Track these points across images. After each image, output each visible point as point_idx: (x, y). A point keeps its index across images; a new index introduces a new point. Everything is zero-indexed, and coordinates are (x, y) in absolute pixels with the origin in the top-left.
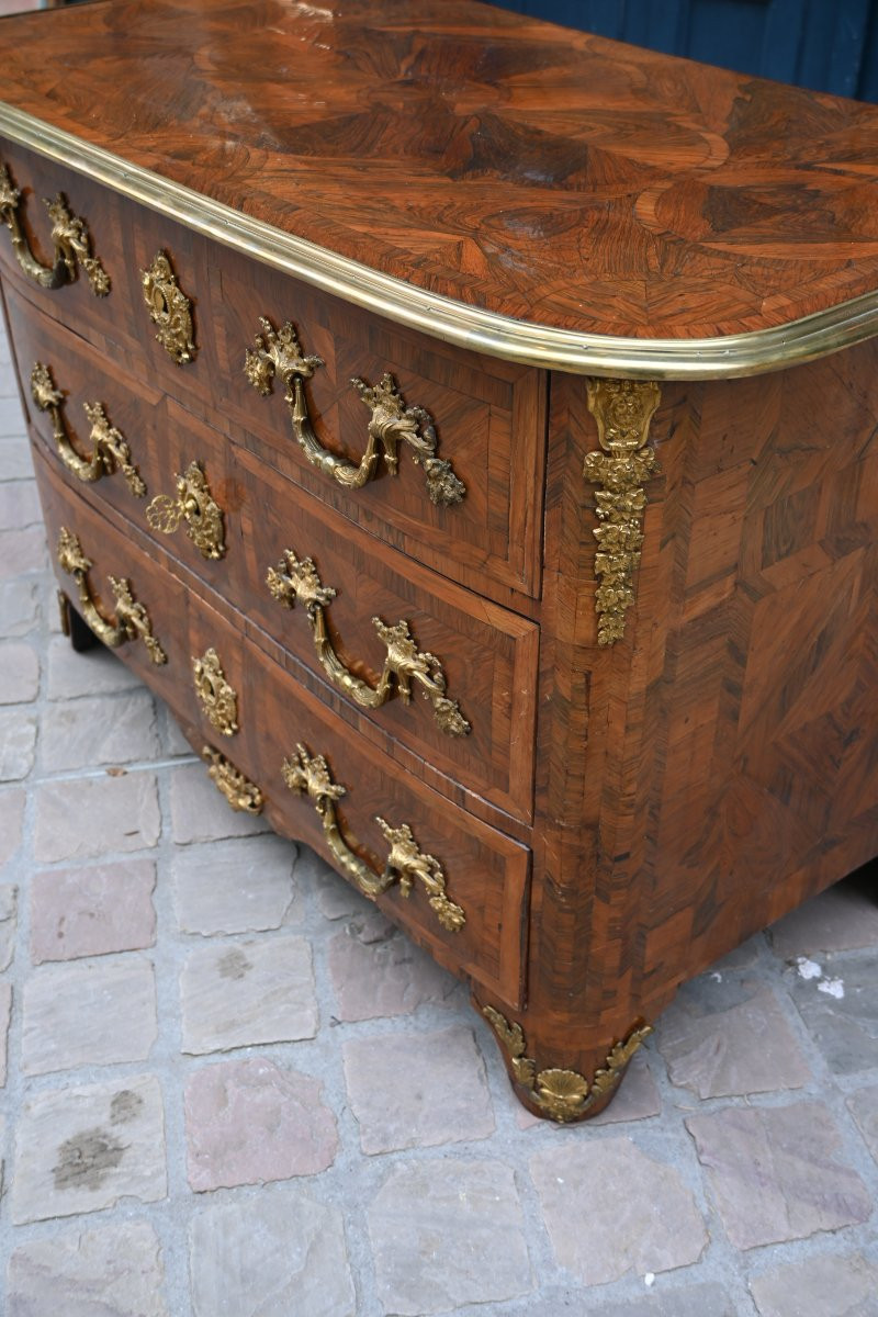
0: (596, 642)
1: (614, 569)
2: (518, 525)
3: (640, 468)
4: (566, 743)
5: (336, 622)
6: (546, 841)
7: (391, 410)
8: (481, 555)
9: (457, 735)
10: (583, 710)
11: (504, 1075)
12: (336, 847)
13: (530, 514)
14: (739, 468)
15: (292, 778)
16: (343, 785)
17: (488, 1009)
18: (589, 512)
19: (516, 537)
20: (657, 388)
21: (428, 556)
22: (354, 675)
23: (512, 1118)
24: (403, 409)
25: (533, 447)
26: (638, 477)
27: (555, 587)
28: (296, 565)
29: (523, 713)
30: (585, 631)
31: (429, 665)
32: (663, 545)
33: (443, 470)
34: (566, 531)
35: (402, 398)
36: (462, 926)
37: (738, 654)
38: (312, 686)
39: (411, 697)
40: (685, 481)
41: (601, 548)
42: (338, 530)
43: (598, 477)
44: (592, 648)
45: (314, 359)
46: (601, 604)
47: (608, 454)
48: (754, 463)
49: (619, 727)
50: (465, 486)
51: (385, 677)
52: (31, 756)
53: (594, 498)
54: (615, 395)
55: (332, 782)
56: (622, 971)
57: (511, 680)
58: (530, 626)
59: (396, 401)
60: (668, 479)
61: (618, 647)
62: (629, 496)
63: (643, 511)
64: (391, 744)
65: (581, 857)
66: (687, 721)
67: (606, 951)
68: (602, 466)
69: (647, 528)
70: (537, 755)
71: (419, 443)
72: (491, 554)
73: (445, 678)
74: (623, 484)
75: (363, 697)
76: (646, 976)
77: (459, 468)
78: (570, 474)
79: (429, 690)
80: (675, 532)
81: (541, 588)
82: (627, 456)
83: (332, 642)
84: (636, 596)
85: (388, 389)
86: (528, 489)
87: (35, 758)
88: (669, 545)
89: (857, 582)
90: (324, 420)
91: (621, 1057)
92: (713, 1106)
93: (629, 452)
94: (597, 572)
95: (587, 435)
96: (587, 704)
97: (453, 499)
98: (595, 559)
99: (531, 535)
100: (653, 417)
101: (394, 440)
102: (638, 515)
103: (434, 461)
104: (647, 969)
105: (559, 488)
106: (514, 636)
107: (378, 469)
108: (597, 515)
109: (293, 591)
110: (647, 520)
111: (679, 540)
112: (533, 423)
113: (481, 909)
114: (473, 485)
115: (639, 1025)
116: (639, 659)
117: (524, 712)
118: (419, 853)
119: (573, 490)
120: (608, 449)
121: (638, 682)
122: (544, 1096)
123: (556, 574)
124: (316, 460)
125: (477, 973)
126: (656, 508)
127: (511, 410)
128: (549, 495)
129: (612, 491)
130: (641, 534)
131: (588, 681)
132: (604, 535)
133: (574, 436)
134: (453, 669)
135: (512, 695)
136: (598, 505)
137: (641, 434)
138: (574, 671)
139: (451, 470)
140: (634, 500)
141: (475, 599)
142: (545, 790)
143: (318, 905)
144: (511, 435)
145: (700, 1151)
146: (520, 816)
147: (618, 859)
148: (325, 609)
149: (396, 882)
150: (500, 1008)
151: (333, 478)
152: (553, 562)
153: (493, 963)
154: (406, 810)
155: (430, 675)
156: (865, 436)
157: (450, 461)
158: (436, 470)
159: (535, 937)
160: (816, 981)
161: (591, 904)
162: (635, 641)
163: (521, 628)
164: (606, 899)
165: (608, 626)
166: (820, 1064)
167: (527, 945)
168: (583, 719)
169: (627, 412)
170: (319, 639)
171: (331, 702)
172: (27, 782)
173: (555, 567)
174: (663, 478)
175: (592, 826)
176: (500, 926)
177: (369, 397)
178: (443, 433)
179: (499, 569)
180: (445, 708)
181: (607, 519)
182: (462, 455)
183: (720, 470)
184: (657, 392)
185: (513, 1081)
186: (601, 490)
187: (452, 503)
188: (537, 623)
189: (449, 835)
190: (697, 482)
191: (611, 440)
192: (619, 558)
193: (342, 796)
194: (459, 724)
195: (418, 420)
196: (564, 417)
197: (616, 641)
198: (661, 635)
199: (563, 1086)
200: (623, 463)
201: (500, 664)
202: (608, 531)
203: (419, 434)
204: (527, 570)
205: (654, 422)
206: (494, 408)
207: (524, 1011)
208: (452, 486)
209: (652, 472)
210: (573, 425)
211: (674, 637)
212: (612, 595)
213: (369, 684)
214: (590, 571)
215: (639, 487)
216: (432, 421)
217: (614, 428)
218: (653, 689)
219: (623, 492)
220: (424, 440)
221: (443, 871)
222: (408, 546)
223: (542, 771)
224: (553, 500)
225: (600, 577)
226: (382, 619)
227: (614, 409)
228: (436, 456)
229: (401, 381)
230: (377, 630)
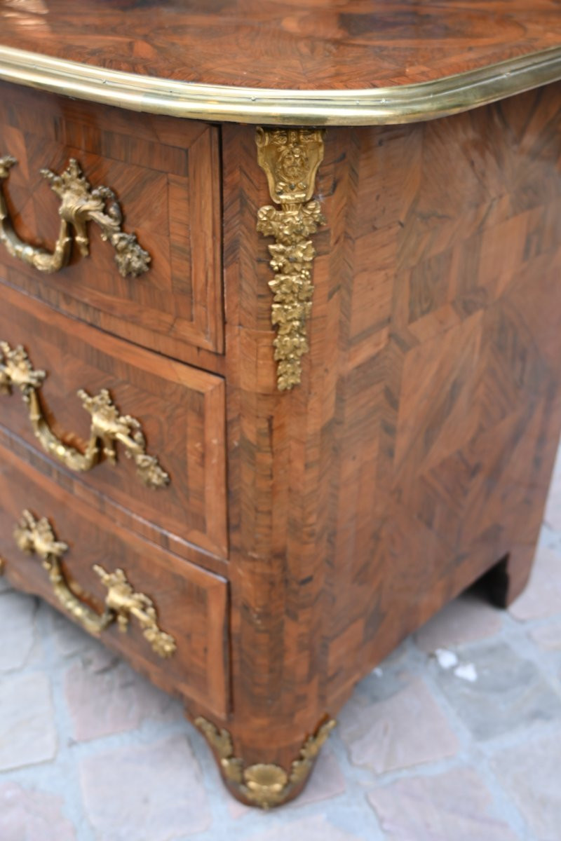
0: (276, 389)
1: (289, 318)
2: (200, 286)
3: (308, 220)
4: (254, 484)
5: (48, 402)
6: (241, 572)
7: (79, 193)
8: (168, 319)
9: (158, 487)
10: (266, 452)
11: (215, 773)
12: (62, 595)
13: (210, 274)
14: (390, 228)
15: (22, 542)
16: (65, 542)
17: (200, 721)
18: (263, 265)
19: (199, 297)
20: (320, 141)
21: (121, 328)
22: (68, 445)
23: (225, 809)
24: (89, 191)
25: (209, 208)
26: (307, 229)
27: (237, 339)
28: (10, 355)
29: (214, 461)
30: (266, 379)
31: (130, 427)
32: (331, 295)
33: (129, 243)
34: (245, 286)
35: (87, 180)
36: (173, 653)
37: (392, 400)
38: (33, 460)
39: (116, 458)
40: (347, 237)
41: (277, 299)
42: (43, 317)
43: (271, 231)
44: (275, 395)
45: (8, 158)
46: (279, 352)
47: (279, 207)
48: (401, 225)
49: (298, 465)
50: (150, 255)
51: (92, 442)
53: (268, 252)
54: (283, 148)
55: (56, 539)
56: (310, 677)
57: (202, 432)
58: (216, 380)
59: (82, 184)
60: (332, 232)
61: (296, 393)
62: (300, 248)
63: (312, 262)
64: (102, 502)
65: (272, 584)
66: (354, 458)
67: (297, 663)
68: (273, 220)
69: (317, 279)
70: (230, 496)
71: (105, 220)
72: (178, 317)
73: (145, 437)
74: (293, 236)
75: (76, 463)
76: (331, 679)
77: (143, 240)
78: (245, 231)
79: (131, 450)
80: (340, 287)
81: (224, 343)
82: (297, 209)
83: (46, 418)
84: (309, 343)
85: (75, 173)
86: (208, 249)
88: (336, 296)
89: (478, 339)
90: (22, 215)
91: (312, 748)
92: (387, 779)
93: (298, 204)
94: (274, 322)
95: (258, 190)
96: (271, 446)
97: (140, 269)
98: (271, 310)
99: (212, 294)
100: (318, 172)
101: (84, 222)
102: (308, 266)
103: (121, 235)
104: (330, 673)
105: (235, 244)
106: (202, 391)
107: (71, 253)
108: (271, 268)
109: (8, 378)
110: (317, 271)
111: (344, 292)
112: (208, 186)
113: (189, 637)
114: (157, 254)
115: (325, 720)
116: (313, 403)
117: (216, 460)
118: (133, 592)
119: (248, 246)
120: (278, 202)
121: (313, 425)
122: (251, 790)
123: (237, 328)
124: (17, 252)
125: (188, 691)
126: (323, 261)
127: (187, 174)
128: (226, 254)
129: (284, 243)
130: (312, 284)
131: (270, 425)
132: (278, 286)
133: (246, 191)
134: (152, 428)
135: (204, 445)
136: (271, 258)
137: (308, 187)
138: (258, 417)
139: (136, 242)
140: (303, 251)
141: (165, 362)
142: (238, 527)
143: (55, 646)
144: (188, 200)
145: (381, 820)
146: (217, 552)
147: (305, 582)
148: (38, 391)
149: (114, 621)
150: (210, 719)
151: (33, 267)
152: (233, 318)
153: (202, 682)
154: (118, 557)
155: (131, 436)
156: (484, 208)
157: (135, 234)
158: (123, 244)
159: (236, 656)
160: (453, 668)
161: (282, 624)
162: (310, 386)
163: (208, 384)
164: (294, 617)
165: (286, 373)
166: (466, 735)
167: (229, 664)
168: (268, 460)
169: (294, 165)
170: (35, 416)
171: (49, 472)
173: (236, 321)
174: (328, 232)
175: (279, 555)
176: (206, 650)
177: (58, 184)
178: (127, 208)
179: (185, 330)
180: (146, 464)
181: (280, 271)
182: (145, 227)
183: (375, 229)
184: (320, 145)
185: (224, 778)
186: (274, 243)
187: (140, 273)
188: (223, 377)
189: (157, 574)
190: (357, 238)
191: (281, 193)
192: (294, 307)
193: (65, 552)
194: (159, 476)
195: (104, 199)
196: (237, 174)
197: (294, 386)
198: (331, 379)
199: (266, 779)
200: (293, 215)
201: (192, 419)
202: (282, 282)
203: (105, 211)
204: (211, 328)
205: (319, 176)
206: (171, 176)
207: (230, 720)
208: (139, 257)
209: (318, 225)
210: (245, 180)
211: (342, 382)
212: (288, 341)
213: (79, 451)
214: (267, 322)
215: (307, 239)
216: (116, 198)
217: (284, 182)
218: (326, 430)
219: (294, 243)
220: (111, 216)
221: (154, 606)
222: (103, 322)
223: (234, 511)
224: (231, 257)
225: (276, 327)
226: (87, 392)
227: (282, 162)
228: (122, 230)
229: (85, 165)
230: (82, 401)
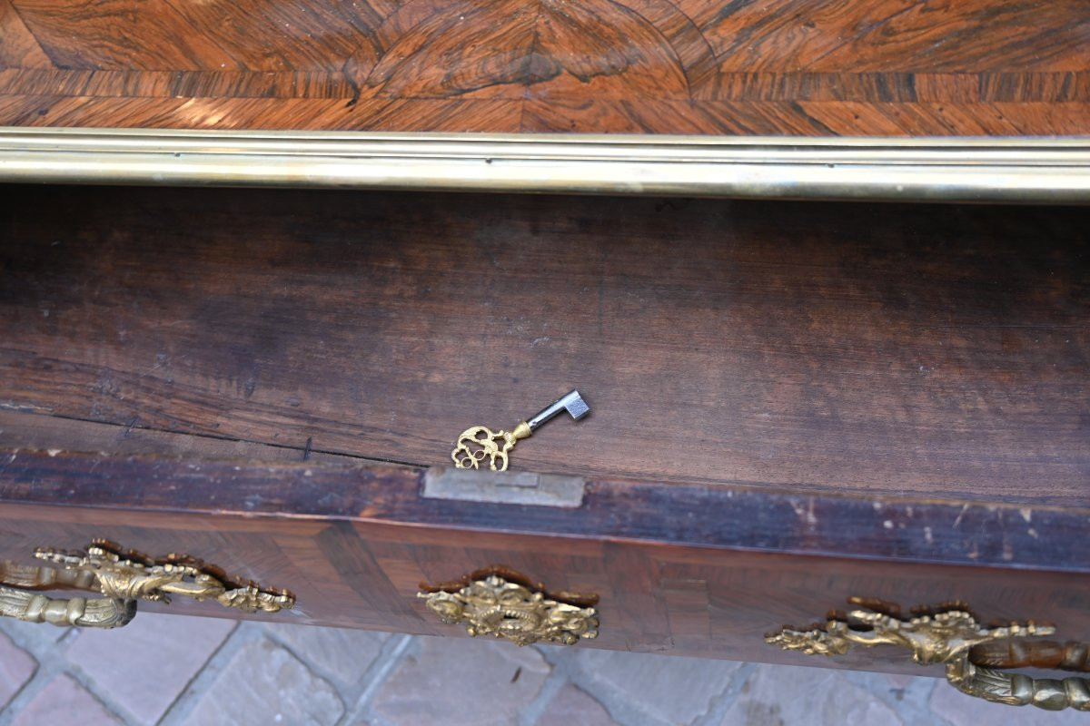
52: (320, 682)
87: (326, 680)
172: (353, 711)
